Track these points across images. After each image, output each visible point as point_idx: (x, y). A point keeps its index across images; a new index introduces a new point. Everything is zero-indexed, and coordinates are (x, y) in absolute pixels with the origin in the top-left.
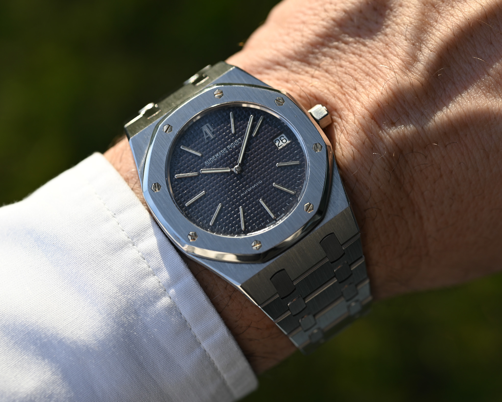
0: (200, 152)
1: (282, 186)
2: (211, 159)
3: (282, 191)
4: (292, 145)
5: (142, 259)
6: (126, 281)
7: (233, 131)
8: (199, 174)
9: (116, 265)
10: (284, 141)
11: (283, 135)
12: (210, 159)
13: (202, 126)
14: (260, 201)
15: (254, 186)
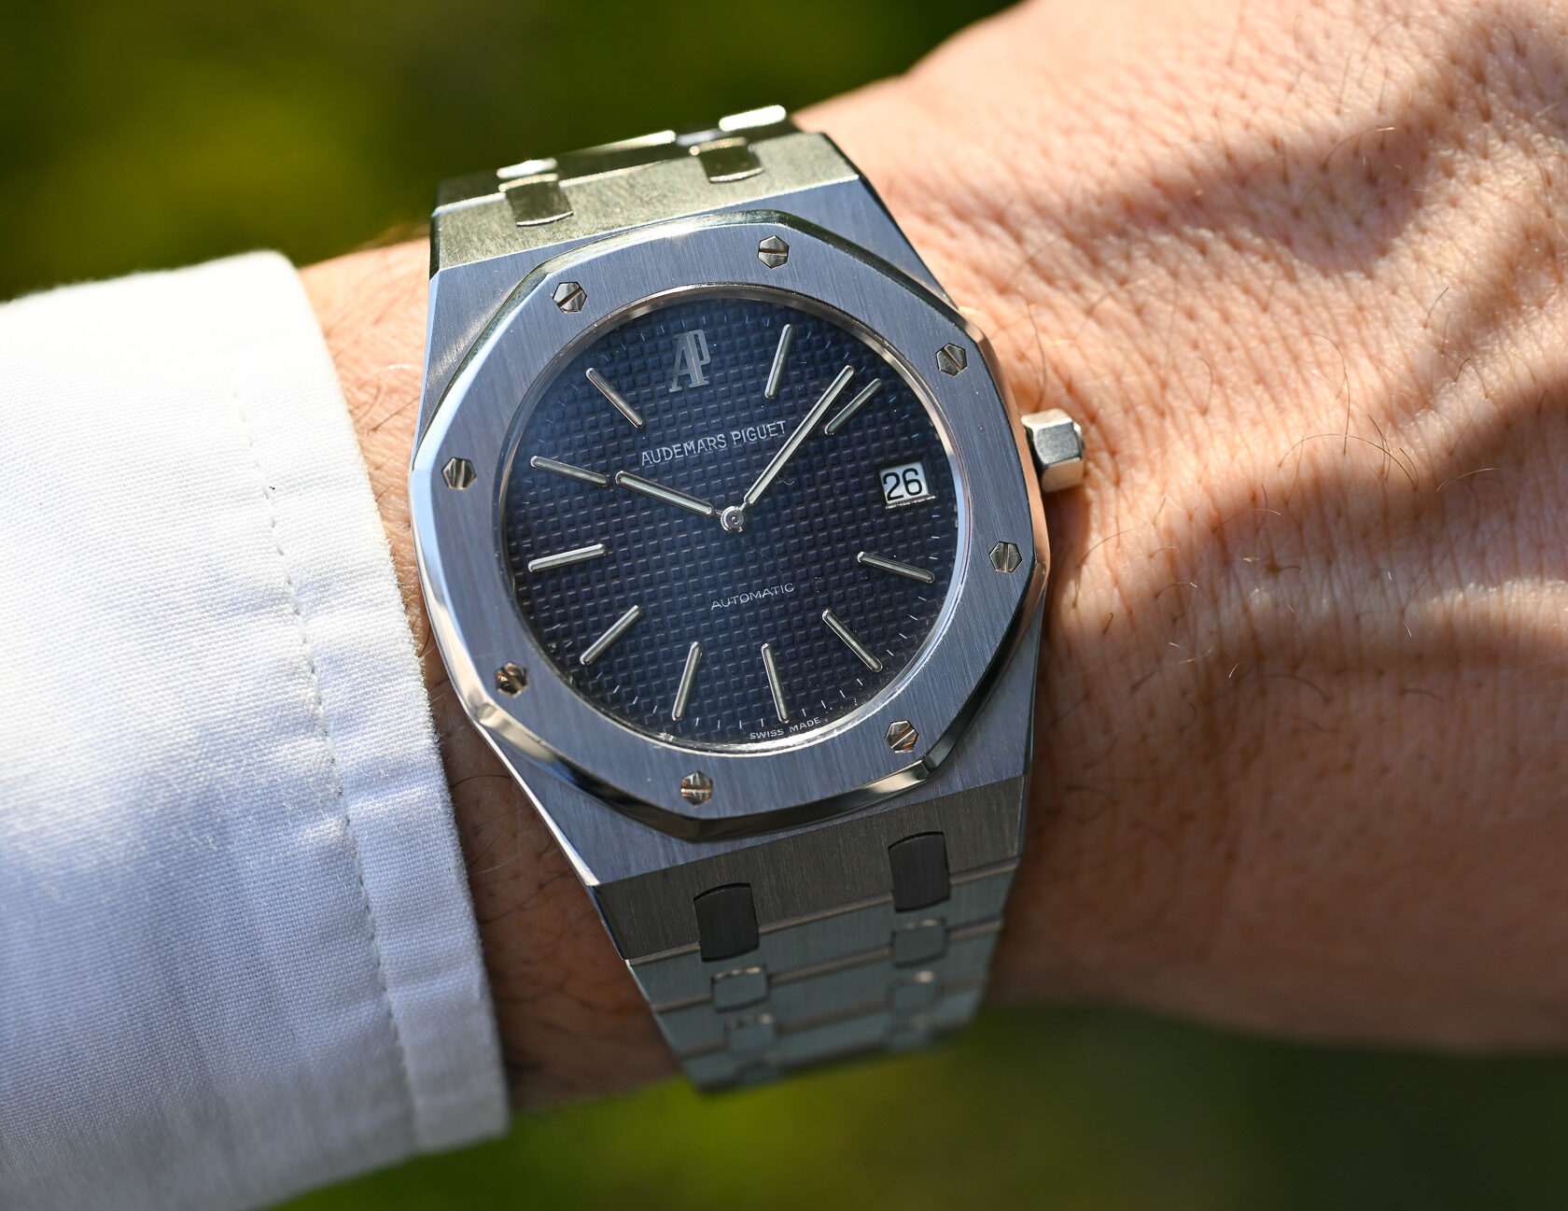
0: (640, 413)
1: (850, 630)
2: (666, 451)
3: (841, 645)
4: (930, 513)
5: (305, 668)
6: (231, 719)
7: (770, 389)
8: (611, 483)
9: (217, 656)
10: (913, 487)
11: (918, 467)
12: (664, 449)
13: (683, 331)
14: (763, 647)
15: (762, 594)
